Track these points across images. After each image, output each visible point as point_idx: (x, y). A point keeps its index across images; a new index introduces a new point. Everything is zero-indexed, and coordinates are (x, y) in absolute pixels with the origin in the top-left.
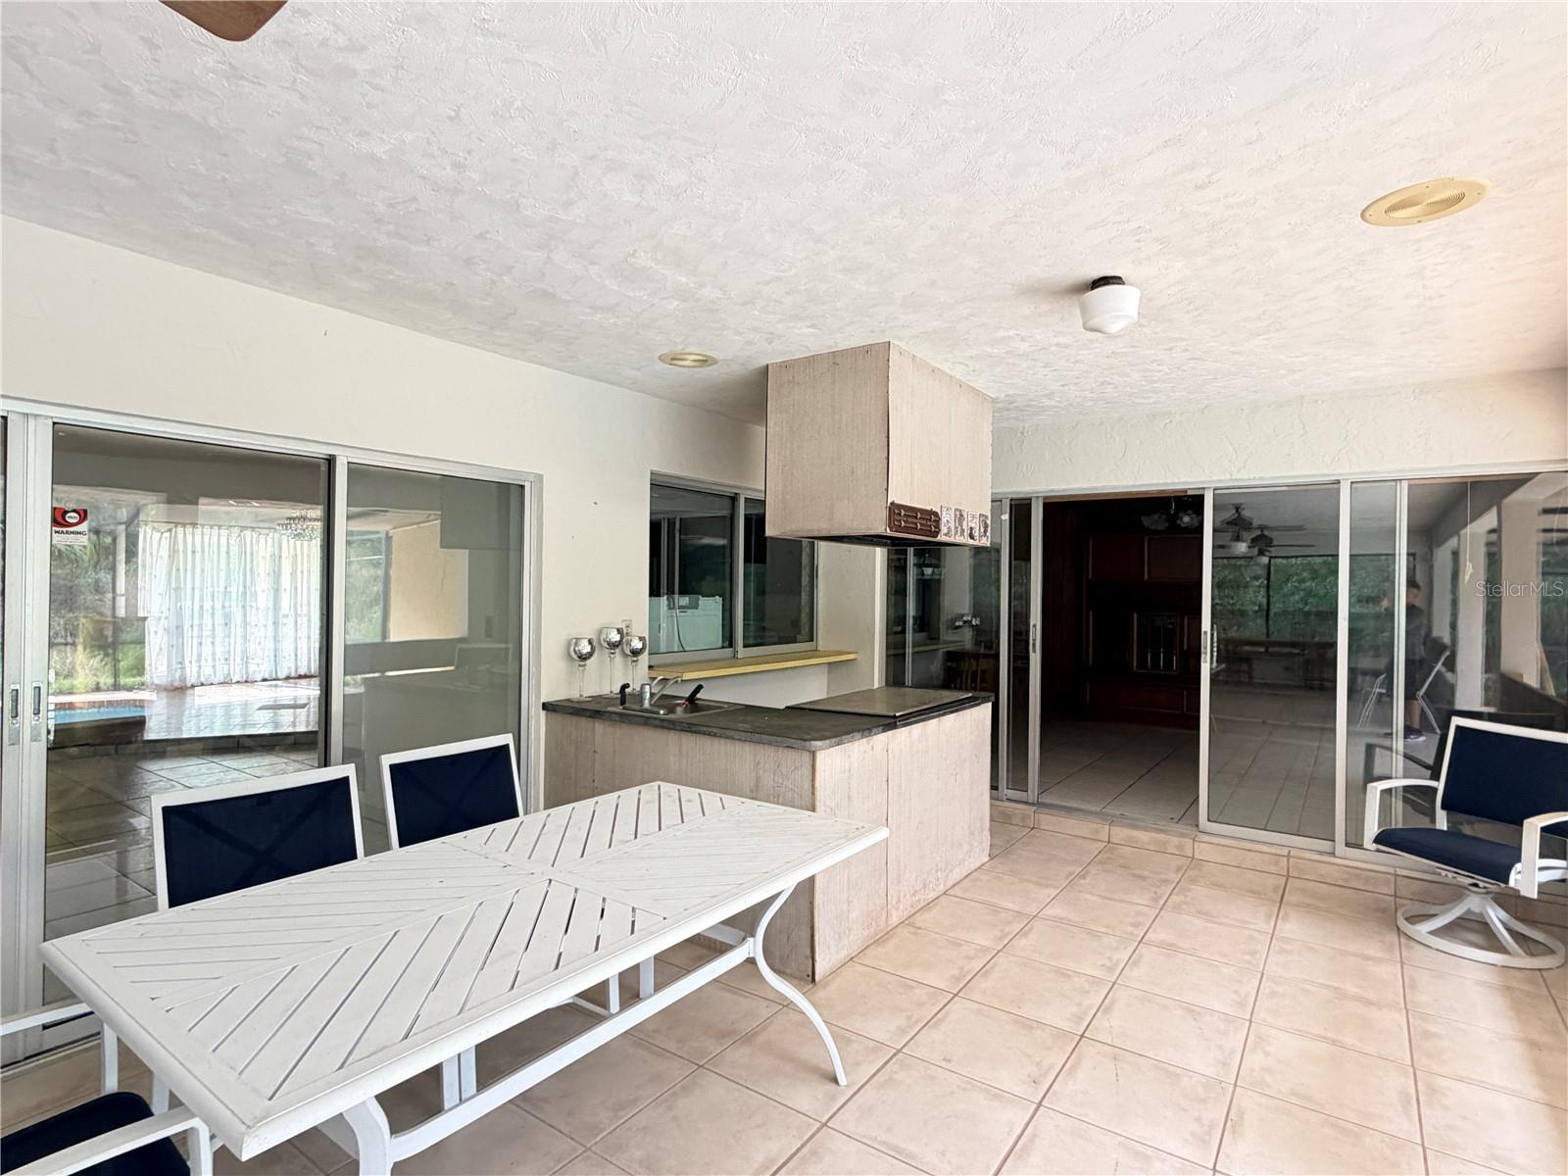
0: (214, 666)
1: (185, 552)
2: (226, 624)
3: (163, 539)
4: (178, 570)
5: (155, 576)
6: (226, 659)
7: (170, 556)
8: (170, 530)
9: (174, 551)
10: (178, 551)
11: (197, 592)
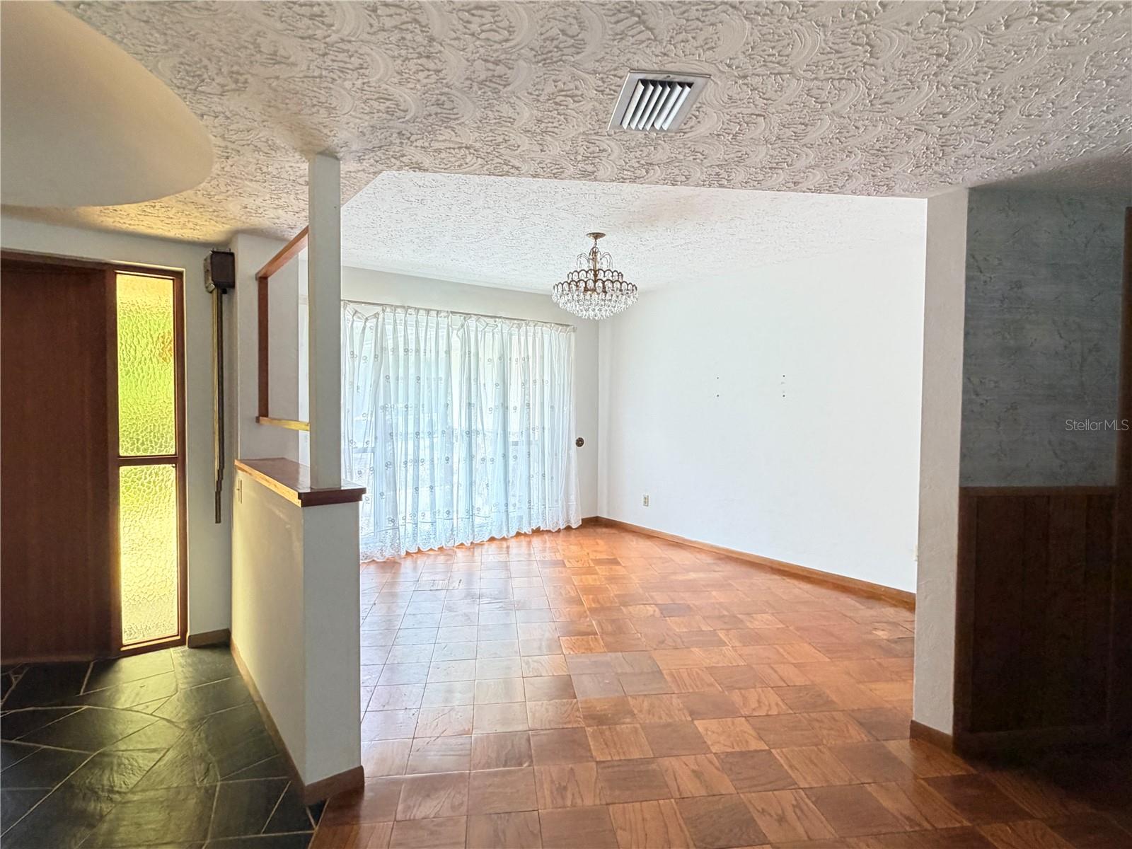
0: (433, 523)
1: (395, 350)
2: (447, 459)
3: (367, 330)
4: (387, 378)
5: (358, 388)
6: (448, 512)
7: (376, 356)
8: (376, 316)
9: (382, 348)
10: (387, 349)
11: (411, 411)
